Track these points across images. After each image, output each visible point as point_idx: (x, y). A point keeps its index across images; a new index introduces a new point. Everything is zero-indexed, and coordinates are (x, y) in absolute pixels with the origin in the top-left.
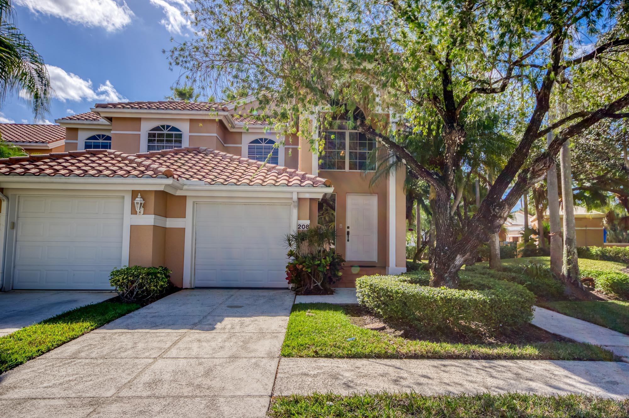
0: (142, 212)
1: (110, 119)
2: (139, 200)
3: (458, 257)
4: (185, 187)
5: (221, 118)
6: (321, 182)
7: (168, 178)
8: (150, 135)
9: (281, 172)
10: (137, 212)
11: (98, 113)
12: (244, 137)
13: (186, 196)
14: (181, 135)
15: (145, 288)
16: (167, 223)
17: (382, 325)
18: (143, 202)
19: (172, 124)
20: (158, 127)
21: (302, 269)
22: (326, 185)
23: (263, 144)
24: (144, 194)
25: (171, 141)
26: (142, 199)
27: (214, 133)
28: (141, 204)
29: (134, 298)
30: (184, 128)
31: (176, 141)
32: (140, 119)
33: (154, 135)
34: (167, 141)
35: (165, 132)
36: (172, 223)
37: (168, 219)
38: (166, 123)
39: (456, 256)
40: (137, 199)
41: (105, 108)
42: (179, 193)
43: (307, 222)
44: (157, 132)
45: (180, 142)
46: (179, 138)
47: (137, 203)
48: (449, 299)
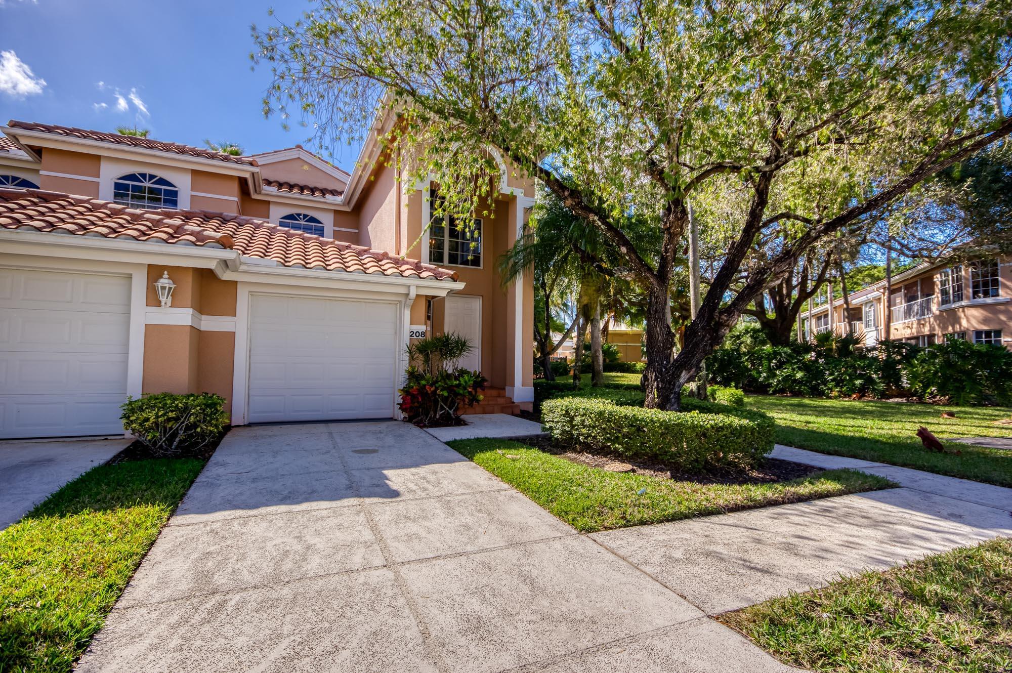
0: (169, 304)
1: (38, 152)
2: (165, 281)
3: (684, 373)
4: (242, 268)
5: (247, 175)
6: (447, 274)
7: (225, 248)
8: (117, 186)
9: (380, 257)
10: (160, 302)
11: (15, 138)
12: (273, 209)
13: (236, 282)
14: (176, 192)
15: (199, 430)
16: (202, 322)
17: (628, 467)
18: (173, 286)
19: (160, 174)
20: (134, 175)
21: (435, 392)
22: (454, 279)
23: (302, 222)
24: (175, 272)
25: (159, 200)
26: (171, 282)
27: (231, 198)
28: (170, 288)
29: (177, 448)
30: (182, 183)
31: (166, 201)
32: (98, 158)
33: (126, 187)
34: (150, 199)
35: (147, 184)
36: (211, 324)
37: (204, 317)
38: (148, 171)
39: (681, 372)
40: (162, 280)
41: (31, 129)
42: (227, 276)
43: (422, 328)
44: (131, 183)
45: (175, 203)
46: (172, 198)
47: (163, 288)
48: (720, 427)
